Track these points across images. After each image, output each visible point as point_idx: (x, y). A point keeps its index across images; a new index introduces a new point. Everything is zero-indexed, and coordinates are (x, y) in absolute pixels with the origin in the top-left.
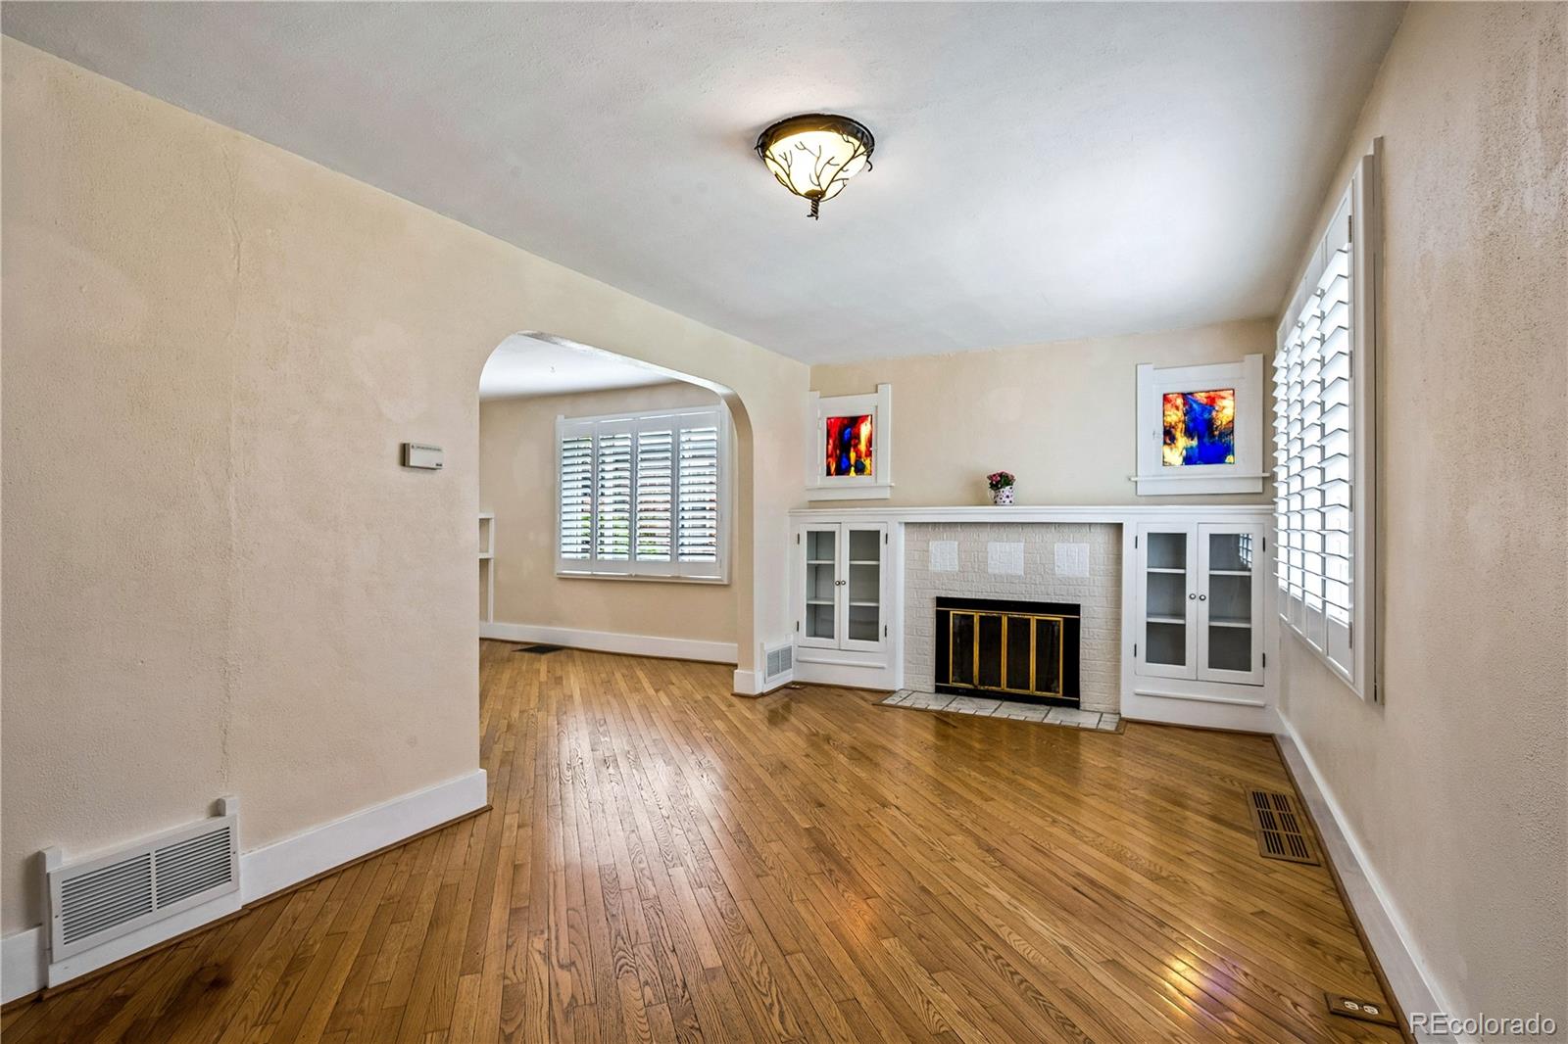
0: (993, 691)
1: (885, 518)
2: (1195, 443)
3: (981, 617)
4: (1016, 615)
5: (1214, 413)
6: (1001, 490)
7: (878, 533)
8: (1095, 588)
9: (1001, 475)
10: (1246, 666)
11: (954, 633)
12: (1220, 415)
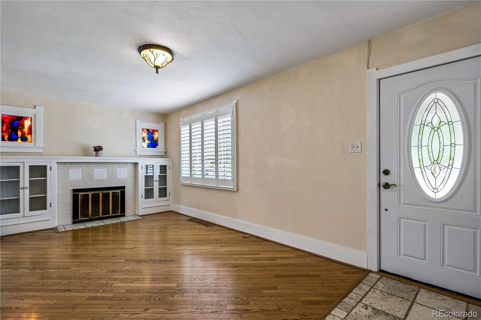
0: (96, 218)
1: (49, 161)
2: (150, 142)
3: (92, 194)
4: (105, 192)
5: (154, 135)
6: (99, 152)
7: (46, 166)
8: (129, 181)
9: (99, 146)
10: (166, 196)
11: (81, 201)
12: (155, 136)
